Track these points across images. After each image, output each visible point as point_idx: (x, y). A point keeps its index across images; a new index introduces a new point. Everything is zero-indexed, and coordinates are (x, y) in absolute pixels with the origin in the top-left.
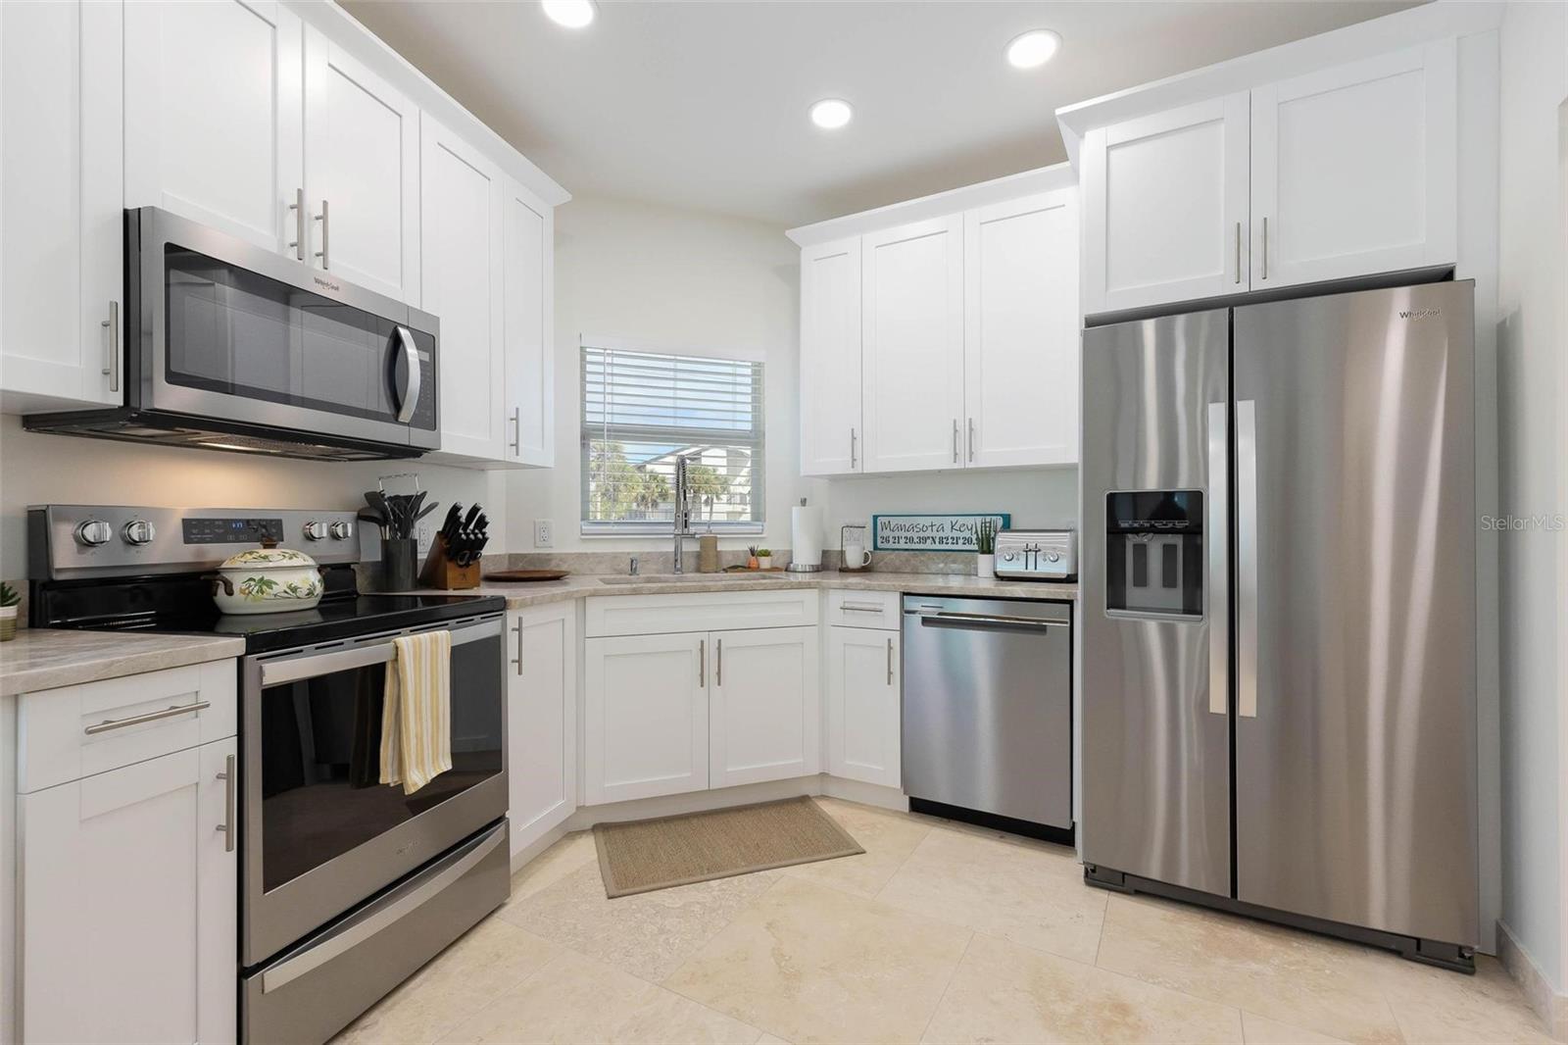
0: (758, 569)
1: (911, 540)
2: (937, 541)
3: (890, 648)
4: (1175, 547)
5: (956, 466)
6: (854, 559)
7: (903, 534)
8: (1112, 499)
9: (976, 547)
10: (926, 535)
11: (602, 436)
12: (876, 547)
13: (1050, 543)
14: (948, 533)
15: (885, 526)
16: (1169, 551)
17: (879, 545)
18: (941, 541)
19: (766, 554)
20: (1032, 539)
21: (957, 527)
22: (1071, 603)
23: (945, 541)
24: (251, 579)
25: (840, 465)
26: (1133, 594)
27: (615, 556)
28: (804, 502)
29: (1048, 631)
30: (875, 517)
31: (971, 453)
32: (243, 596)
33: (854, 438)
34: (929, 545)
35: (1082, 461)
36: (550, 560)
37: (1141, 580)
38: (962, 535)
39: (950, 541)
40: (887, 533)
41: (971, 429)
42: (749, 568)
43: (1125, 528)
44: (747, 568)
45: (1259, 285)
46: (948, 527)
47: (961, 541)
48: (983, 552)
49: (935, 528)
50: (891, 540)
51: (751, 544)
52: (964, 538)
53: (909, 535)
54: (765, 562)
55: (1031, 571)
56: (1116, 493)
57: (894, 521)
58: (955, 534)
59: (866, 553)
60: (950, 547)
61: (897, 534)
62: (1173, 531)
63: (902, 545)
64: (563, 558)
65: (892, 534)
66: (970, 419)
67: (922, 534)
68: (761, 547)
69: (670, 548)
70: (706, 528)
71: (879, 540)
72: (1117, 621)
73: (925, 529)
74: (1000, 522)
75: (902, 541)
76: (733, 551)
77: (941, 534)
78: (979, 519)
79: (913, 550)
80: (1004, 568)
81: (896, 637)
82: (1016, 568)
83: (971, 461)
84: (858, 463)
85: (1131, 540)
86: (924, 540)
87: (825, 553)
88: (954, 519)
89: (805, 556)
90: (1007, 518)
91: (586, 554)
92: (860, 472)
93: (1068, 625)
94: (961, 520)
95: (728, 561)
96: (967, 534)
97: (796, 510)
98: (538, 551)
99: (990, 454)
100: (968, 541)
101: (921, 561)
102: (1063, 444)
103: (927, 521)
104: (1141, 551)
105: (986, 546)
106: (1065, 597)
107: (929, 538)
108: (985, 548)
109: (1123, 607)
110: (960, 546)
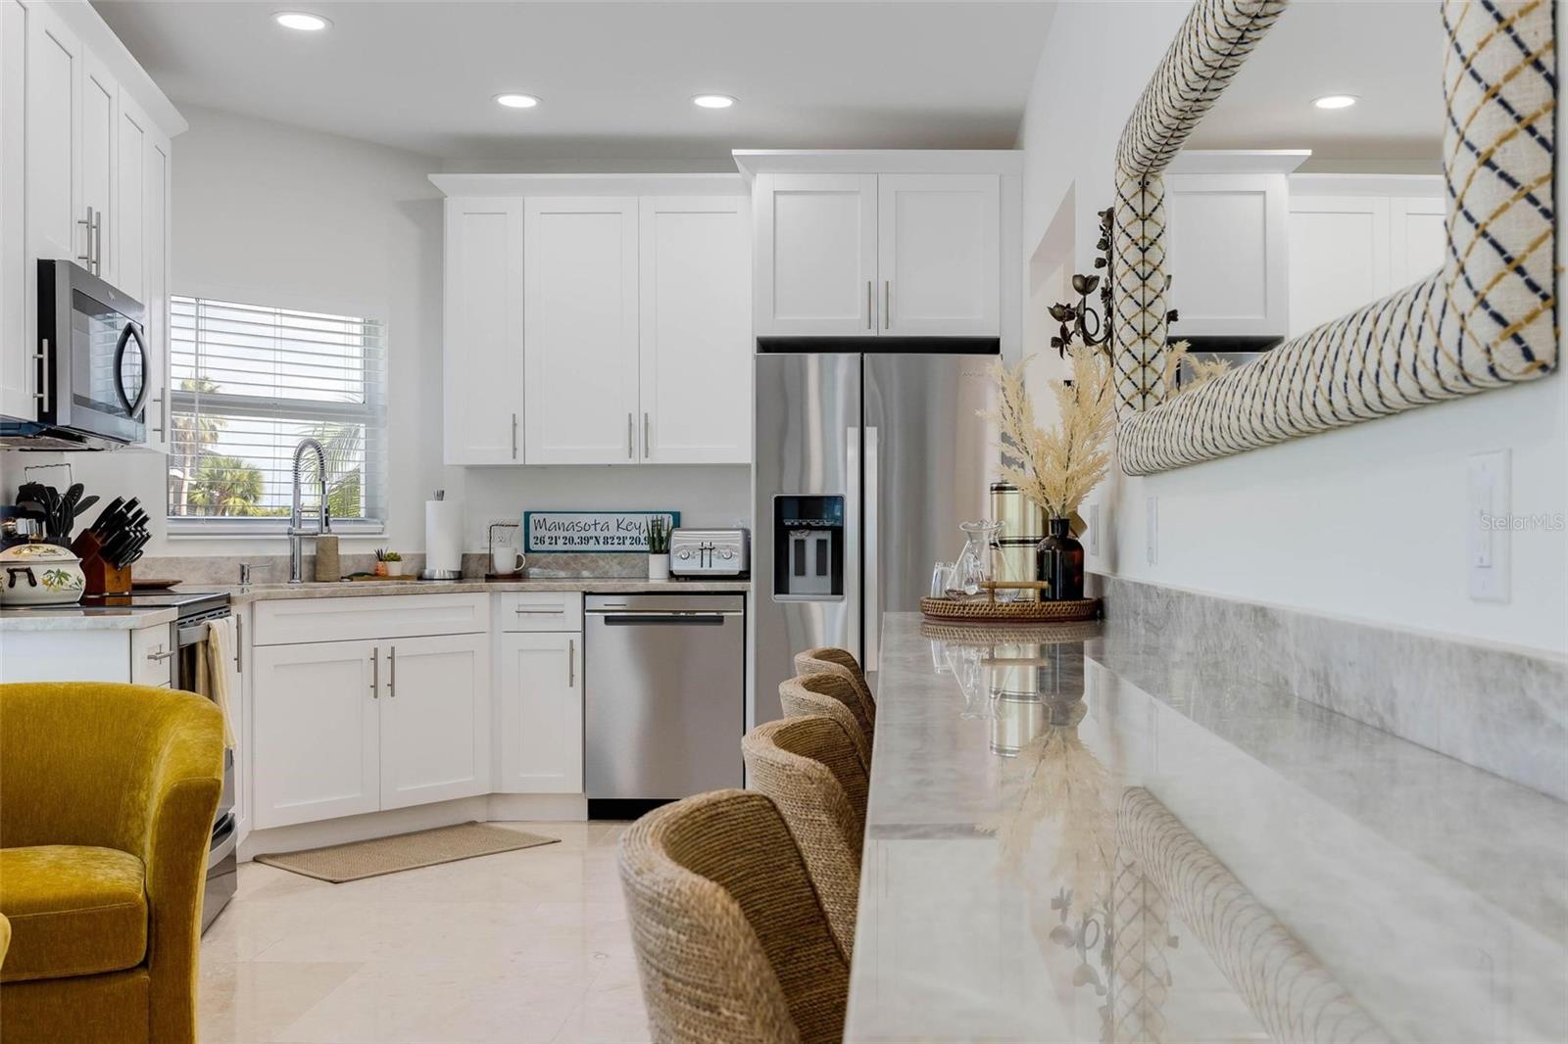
0: (386, 577)
1: (571, 540)
2: (601, 540)
3: (572, 650)
4: (825, 541)
5: (631, 462)
6: (504, 563)
7: (561, 533)
8: (779, 501)
9: (647, 548)
10: (588, 534)
11: (192, 409)
12: (527, 550)
13: (721, 541)
14: (613, 532)
15: (539, 525)
16: (821, 543)
17: (533, 547)
18: (606, 542)
19: (396, 558)
20: (707, 538)
21: (623, 525)
22: (744, 593)
23: (609, 541)
24: (49, 571)
25: (497, 454)
26: (794, 581)
27: (213, 562)
28: (441, 495)
29: (725, 620)
30: (527, 515)
31: (647, 449)
32: (46, 587)
33: (515, 425)
34: (592, 546)
35: (754, 461)
37: (801, 571)
38: (628, 534)
39: (616, 541)
40: (541, 533)
41: (647, 424)
42: (376, 575)
43: (788, 526)
44: (375, 575)
45: (884, 333)
46: (613, 525)
47: (628, 542)
48: (655, 552)
49: (599, 527)
50: (547, 541)
51: (377, 547)
52: (632, 538)
53: (568, 534)
54: (395, 569)
55: (706, 570)
56: (782, 497)
57: (550, 519)
58: (622, 533)
59: (518, 556)
60: (616, 547)
61: (553, 534)
62: (823, 528)
63: (560, 546)
65: (548, 534)
66: (646, 415)
67: (583, 534)
68: (387, 550)
71: (532, 541)
72: (783, 604)
73: (587, 528)
74: (668, 520)
75: (561, 541)
76: (353, 556)
77: (606, 533)
78: (650, 517)
79: (572, 552)
80: (679, 567)
81: (578, 638)
82: (692, 566)
83: (647, 456)
84: (519, 453)
85: (793, 537)
86: (587, 540)
87: (465, 558)
88: (621, 517)
89: (442, 561)
90: (677, 516)
91: (177, 558)
92: (522, 463)
93: (742, 614)
94: (629, 518)
95: (350, 568)
96: (635, 533)
97: (432, 506)
99: (667, 451)
100: (637, 541)
101: (583, 564)
102: (736, 444)
103: (590, 519)
104: (800, 544)
105: (659, 544)
106: (740, 589)
107: (591, 538)
108: (657, 548)
109: (787, 593)
110: (627, 547)
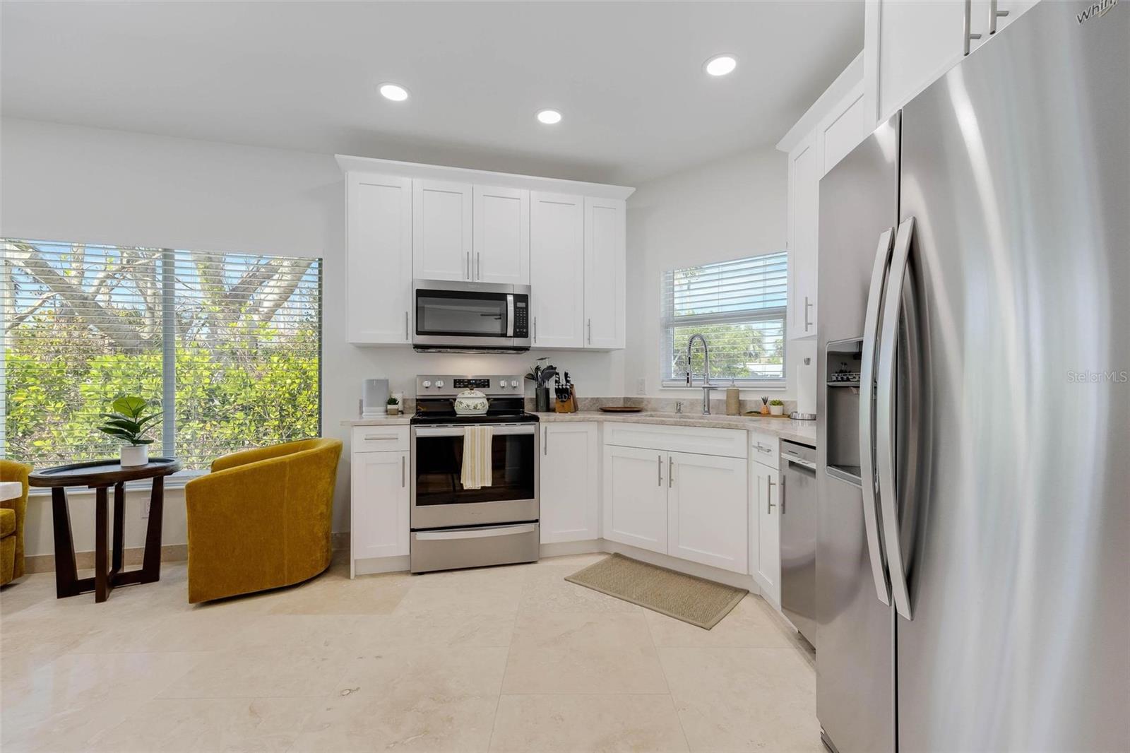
3: (770, 483)
19: (779, 403)
28: (808, 362)
33: (807, 305)
36: (642, 402)
42: (761, 413)
44: (759, 413)
51: (764, 396)
54: (776, 410)
64: (649, 400)
69: (700, 396)
70: (731, 383)
98: (639, 396)
